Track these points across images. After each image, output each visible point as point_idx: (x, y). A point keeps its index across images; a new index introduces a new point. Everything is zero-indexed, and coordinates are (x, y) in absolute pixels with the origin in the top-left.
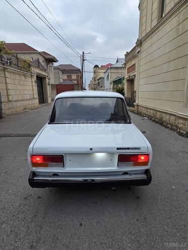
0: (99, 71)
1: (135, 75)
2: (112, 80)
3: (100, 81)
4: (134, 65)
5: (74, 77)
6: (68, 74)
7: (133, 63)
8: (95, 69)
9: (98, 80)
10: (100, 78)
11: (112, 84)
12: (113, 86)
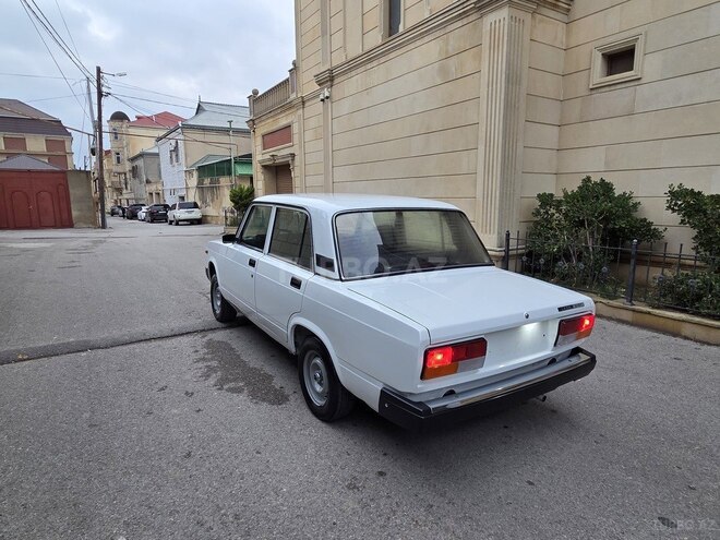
0: (132, 131)
1: (293, 155)
2: (191, 163)
3: (140, 163)
4: (289, 127)
5: (36, 144)
6: (8, 135)
7: (283, 122)
8: (117, 124)
9: (133, 160)
10: (141, 155)
11: (195, 174)
12: (200, 182)
